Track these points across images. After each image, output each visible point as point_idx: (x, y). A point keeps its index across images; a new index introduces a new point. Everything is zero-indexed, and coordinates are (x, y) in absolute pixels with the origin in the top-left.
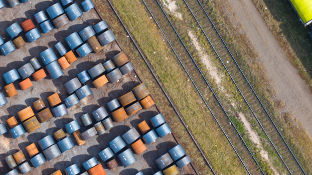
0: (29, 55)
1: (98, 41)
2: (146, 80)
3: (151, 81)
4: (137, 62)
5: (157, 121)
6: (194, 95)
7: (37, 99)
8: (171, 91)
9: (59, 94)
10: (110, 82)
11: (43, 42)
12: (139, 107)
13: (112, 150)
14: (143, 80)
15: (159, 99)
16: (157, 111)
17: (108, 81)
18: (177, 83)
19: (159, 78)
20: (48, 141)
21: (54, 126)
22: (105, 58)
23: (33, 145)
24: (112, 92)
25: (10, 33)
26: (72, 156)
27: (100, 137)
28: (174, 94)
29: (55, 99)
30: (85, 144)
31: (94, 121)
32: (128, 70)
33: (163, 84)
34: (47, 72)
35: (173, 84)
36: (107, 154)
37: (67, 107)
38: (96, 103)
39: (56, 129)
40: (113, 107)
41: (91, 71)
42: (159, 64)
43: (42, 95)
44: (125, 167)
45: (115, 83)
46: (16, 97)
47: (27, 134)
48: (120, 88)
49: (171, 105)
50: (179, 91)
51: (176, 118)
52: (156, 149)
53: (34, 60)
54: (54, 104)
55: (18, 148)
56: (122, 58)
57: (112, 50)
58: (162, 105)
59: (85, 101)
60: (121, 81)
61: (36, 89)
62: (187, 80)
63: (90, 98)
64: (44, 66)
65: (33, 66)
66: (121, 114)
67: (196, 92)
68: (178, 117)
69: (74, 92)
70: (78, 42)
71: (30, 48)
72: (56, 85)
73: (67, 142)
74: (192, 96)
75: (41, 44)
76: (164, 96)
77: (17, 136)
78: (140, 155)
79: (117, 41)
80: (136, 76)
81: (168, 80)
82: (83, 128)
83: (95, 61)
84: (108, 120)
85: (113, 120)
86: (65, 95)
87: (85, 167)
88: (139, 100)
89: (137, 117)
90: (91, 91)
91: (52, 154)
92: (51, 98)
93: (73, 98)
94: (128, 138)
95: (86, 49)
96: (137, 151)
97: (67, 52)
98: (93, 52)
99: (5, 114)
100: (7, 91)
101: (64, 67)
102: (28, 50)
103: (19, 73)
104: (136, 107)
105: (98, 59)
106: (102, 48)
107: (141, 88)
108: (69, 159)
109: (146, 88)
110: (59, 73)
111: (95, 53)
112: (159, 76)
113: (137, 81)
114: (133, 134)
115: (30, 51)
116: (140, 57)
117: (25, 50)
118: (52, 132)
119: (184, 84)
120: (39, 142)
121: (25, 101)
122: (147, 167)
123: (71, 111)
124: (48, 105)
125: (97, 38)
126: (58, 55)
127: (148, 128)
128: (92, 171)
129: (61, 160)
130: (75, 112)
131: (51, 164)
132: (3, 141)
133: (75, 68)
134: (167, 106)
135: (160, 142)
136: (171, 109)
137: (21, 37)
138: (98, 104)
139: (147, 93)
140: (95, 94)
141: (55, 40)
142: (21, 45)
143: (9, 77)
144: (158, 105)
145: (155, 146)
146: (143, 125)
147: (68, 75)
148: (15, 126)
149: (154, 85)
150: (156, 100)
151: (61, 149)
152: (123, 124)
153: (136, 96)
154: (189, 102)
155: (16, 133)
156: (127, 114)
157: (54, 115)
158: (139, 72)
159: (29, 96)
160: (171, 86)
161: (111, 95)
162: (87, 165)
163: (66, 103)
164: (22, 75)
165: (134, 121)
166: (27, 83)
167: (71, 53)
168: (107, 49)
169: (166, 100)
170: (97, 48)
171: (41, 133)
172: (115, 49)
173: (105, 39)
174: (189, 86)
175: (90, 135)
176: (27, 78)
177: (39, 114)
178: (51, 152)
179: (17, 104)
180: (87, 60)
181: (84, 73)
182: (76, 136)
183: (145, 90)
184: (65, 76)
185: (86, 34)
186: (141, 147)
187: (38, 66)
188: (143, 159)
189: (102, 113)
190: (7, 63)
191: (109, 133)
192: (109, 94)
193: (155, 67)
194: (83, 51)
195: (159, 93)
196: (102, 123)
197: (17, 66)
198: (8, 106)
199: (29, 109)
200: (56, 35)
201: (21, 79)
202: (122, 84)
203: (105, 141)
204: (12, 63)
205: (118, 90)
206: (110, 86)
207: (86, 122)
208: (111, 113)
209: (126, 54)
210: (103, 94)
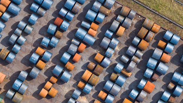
0: (69, 39)
1: (106, 7)
2: (147, 15)
3: (151, 14)
4: (135, 7)
5: (168, 36)
6: (181, 8)
7: (88, 63)
8: (166, 13)
9: (99, 53)
10: (126, 28)
11: (72, 27)
12: (153, 34)
13: (151, 69)
14: (145, 16)
15: (162, 22)
16: (164, 30)
17: (125, 29)
18: (167, 7)
19: (154, 10)
20: (109, 84)
21: (107, 73)
22: (115, 16)
23: (101, 92)
24: (131, 34)
25: (50, 32)
26: (128, 86)
27: (138, 65)
28: (168, 14)
29: (99, 57)
30: (132, 75)
31: (130, 57)
32: (133, 15)
33: (159, 12)
34: (85, 43)
35: (165, 8)
36: (149, 72)
37: (109, 58)
38: (125, 46)
39: (110, 75)
40: (137, 42)
41: (111, 28)
42: (149, 2)
43: (89, 59)
44: (164, 74)
45: (129, 28)
46: (75, 69)
47: (94, 87)
48: (134, 29)
49: (171, 22)
50: (171, 11)
51: (178, 28)
52: (176, 54)
53: (74, 41)
54: (100, 60)
55: (93, 99)
56: (125, 10)
57: (116, 9)
58: (165, 25)
59: (117, 49)
60: (132, 24)
61: (84, 57)
62: (172, 2)
63: (119, 45)
64: (81, 40)
65: (75, 44)
66: (144, 43)
67: (181, 6)
68: (179, 27)
69: (109, 46)
70: (94, 15)
71: (67, 35)
72: (95, 48)
73: (121, 79)
74: (180, 9)
75: (72, 29)
76: (163, 19)
77: (89, 92)
78: (169, 63)
79: (117, 1)
80: (139, 17)
81: (160, 8)
82: (126, 65)
83: (110, 21)
84: (138, 52)
85: (141, 50)
86: (103, 51)
87: (140, 88)
88: (150, 29)
89: (154, 41)
90: (118, 40)
91: (116, 90)
92: (96, 58)
93: (109, 50)
94: (156, 56)
95: (101, 16)
96: (166, 61)
97: (90, 24)
98: (106, 16)
99: (74, 83)
100: (68, 68)
101: (94, 35)
102: (66, 36)
103: (69, 53)
104: (151, 35)
105: (111, 18)
106: (110, 10)
107: (147, 21)
108: (127, 89)
109: (150, 20)
110: (93, 40)
111: (107, 16)
112: (154, 8)
113: (142, 19)
114: (158, 52)
115: (68, 36)
116: (136, 3)
117: (65, 38)
118: (108, 78)
119: (172, 5)
120: (104, 88)
121: (82, 68)
122: (177, 67)
123: (112, 59)
124: (97, 62)
125: (104, 6)
126: (87, 30)
127: (165, 44)
128: (146, 88)
129: (123, 92)
130: (115, 58)
131: (118, 97)
132: (81, 99)
133: (100, 31)
134: (168, 24)
135: (176, 48)
136: (172, 24)
137: (58, 31)
138: (126, 46)
139: (152, 23)
140: (121, 41)
141: (79, 21)
142: (61, 35)
143: (65, 59)
144: (162, 26)
145: (175, 52)
146: (161, 43)
147: (98, 38)
148: (84, 86)
149: (154, 16)
150: (160, 24)
151: (120, 85)
152: (147, 49)
153: (147, 28)
154: (180, 14)
155: (87, 90)
156: (147, 42)
157: (104, 67)
158: (140, 13)
159: (82, 64)
160: (164, 10)
161: (131, 36)
162: (141, 86)
163: (107, 56)
164: (71, 53)
165: (153, 44)
166: (77, 57)
167: (93, 24)
168: (113, 9)
169: (166, 21)
170: (107, 12)
171: (102, 82)
172: (118, 7)
173: (109, 4)
174: (176, 4)
175: (133, 67)
176: (75, 54)
177: (95, 71)
178: (115, 90)
179: (78, 73)
180: (105, 23)
181: (108, 32)
182: (124, 72)
183: (151, 21)
184: (97, 40)
185: (96, 7)
186: (167, 57)
187: (78, 43)
188: (172, 64)
189: (132, 50)
190: (58, 51)
191: (142, 59)
192: (129, 36)
193: (148, 4)
194: (100, 19)
195: (159, 19)
196: (135, 56)
197: (66, 49)
198: (73, 77)
199: (87, 71)
200: (78, 18)
201: (72, 56)
202: (134, 26)
203: (143, 65)
204: (61, 50)
205: (134, 31)
206: (128, 31)
207: (125, 61)
208: (137, 47)
209: (126, 6)
210: (126, 38)
